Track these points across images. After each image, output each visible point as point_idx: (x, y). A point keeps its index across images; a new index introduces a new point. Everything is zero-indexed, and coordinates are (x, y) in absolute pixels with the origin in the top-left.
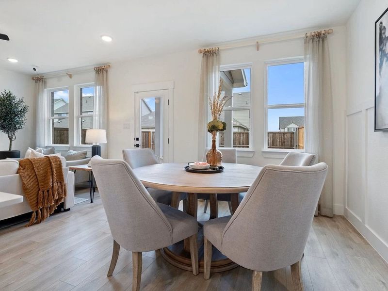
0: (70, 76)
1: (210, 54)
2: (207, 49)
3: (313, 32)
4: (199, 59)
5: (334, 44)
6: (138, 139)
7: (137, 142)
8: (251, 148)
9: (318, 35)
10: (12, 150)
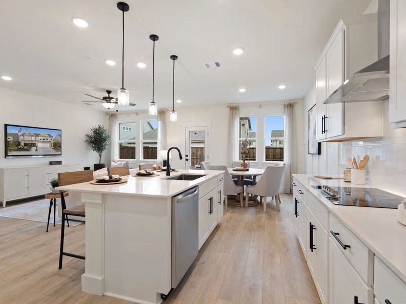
0: (137, 114)
1: (234, 109)
2: (232, 105)
3: (287, 103)
4: (227, 111)
5: (297, 108)
6: (187, 156)
7: (187, 158)
8: (256, 161)
9: (291, 104)
10: (101, 163)
